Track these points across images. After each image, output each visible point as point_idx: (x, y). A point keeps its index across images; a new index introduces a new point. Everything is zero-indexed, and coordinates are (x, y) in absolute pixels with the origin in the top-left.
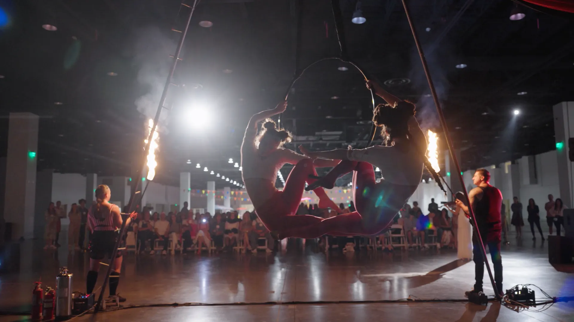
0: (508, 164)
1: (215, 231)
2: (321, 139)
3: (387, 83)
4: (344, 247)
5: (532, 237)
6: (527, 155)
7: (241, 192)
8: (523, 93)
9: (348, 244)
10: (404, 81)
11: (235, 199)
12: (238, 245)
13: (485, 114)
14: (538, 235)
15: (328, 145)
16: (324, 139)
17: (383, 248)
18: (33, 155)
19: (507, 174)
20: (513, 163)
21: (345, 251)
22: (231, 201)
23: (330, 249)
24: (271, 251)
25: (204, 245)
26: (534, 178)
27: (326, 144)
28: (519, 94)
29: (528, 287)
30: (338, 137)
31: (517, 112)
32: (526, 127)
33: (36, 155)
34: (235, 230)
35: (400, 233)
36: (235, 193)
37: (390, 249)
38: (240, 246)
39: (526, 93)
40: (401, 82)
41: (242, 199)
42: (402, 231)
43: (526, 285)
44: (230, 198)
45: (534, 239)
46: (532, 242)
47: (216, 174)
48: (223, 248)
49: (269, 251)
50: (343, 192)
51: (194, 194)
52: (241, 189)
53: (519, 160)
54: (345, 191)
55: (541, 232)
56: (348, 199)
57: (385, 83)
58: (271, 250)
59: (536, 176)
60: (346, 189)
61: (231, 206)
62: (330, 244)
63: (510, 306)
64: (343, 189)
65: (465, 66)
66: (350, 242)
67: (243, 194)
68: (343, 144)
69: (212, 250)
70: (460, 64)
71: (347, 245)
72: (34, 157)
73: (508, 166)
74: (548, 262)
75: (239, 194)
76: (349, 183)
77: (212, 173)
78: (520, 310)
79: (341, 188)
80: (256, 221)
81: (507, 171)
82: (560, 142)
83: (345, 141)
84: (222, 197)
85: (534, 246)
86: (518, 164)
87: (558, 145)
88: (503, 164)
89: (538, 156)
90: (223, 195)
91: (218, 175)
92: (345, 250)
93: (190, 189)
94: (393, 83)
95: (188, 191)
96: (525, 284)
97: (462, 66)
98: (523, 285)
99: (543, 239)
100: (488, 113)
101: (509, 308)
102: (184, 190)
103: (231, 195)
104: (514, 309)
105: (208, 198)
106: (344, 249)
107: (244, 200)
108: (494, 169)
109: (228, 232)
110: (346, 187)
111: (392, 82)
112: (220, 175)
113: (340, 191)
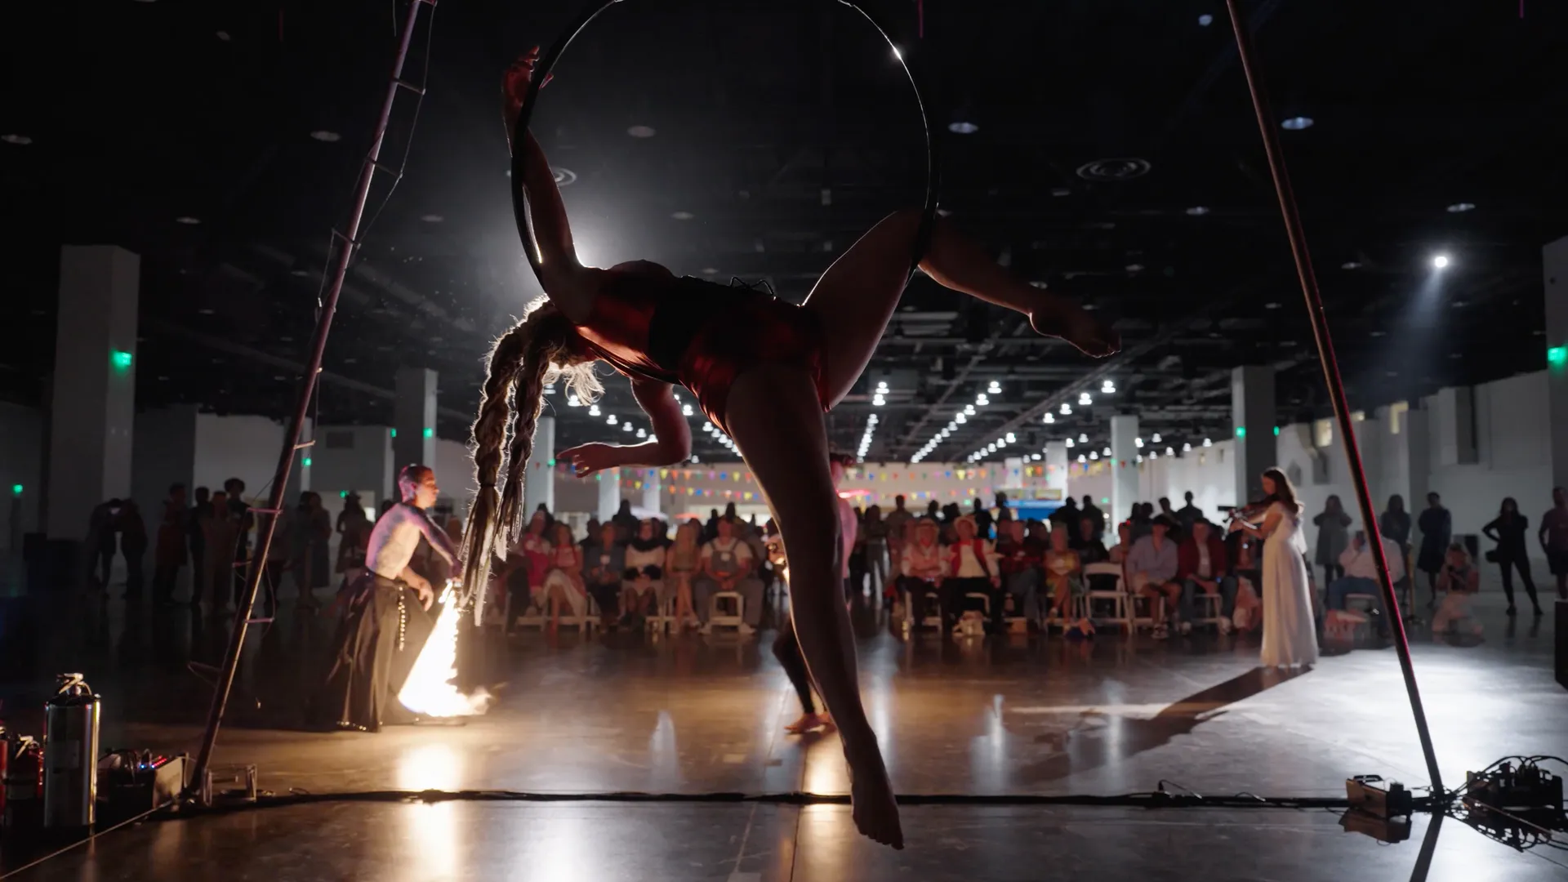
0: (1399, 409)
1: (596, 572)
2: (899, 332)
3: (1087, 171)
4: (956, 622)
5: (1506, 605)
6: (1454, 383)
7: (688, 473)
8: (1463, 207)
9: (967, 613)
10: (1133, 166)
11: (673, 489)
12: (661, 610)
13: (1352, 265)
14: (1522, 598)
15: (918, 349)
16: (907, 332)
17: (1067, 627)
18: (123, 359)
19: (1396, 435)
20: (1413, 406)
21: (958, 635)
22: (663, 494)
23: (918, 629)
24: (751, 631)
25: (566, 609)
26: (1471, 447)
27: (912, 348)
28: (1452, 209)
29: (1541, 765)
30: (948, 326)
31: (1441, 262)
32: (1460, 304)
33: (132, 360)
34: (653, 572)
35: (1113, 588)
36: (670, 475)
37: (1085, 632)
38: (667, 614)
39: (1471, 206)
40: (1125, 169)
41: (691, 491)
42: (1120, 583)
43: (1533, 759)
44: (658, 487)
45: (1512, 611)
46: (1505, 620)
47: (621, 424)
48: (619, 618)
49: (746, 630)
50: (957, 476)
51: (563, 476)
52: (690, 465)
53: (1430, 400)
54: (961, 473)
55: (1531, 589)
56: (968, 497)
57: (1079, 171)
58: (752, 626)
59: (1473, 441)
60: (965, 468)
61: (663, 509)
62: (919, 614)
63: (1487, 827)
64: (955, 468)
65: (1310, 122)
66: (971, 609)
67: (693, 476)
68: (959, 347)
69: (588, 624)
70: (1294, 116)
71: (965, 619)
72: (128, 366)
73: (1401, 414)
74: (1553, 678)
75: (682, 476)
76: (972, 454)
77: (612, 420)
78: (1525, 841)
79: (949, 466)
80: (713, 547)
81: (1395, 428)
82: (1558, 345)
83: (963, 340)
84: (638, 485)
85: (1511, 631)
86: (1426, 408)
87: (1553, 354)
88: (1385, 408)
89: (1481, 389)
90: (641, 479)
91: (628, 427)
92: (960, 630)
93: (552, 462)
94: (1102, 172)
95: (549, 466)
96: (1529, 756)
97: (1301, 122)
98: (1523, 759)
99: (1538, 612)
100: (1359, 265)
101: (1485, 832)
102: (538, 465)
103: (662, 482)
104: (1505, 839)
105: (602, 488)
106: (956, 628)
107: (694, 494)
108: (1361, 422)
109: (632, 574)
110: (964, 464)
111: (1098, 170)
112: (633, 426)
113: (948, 474)
